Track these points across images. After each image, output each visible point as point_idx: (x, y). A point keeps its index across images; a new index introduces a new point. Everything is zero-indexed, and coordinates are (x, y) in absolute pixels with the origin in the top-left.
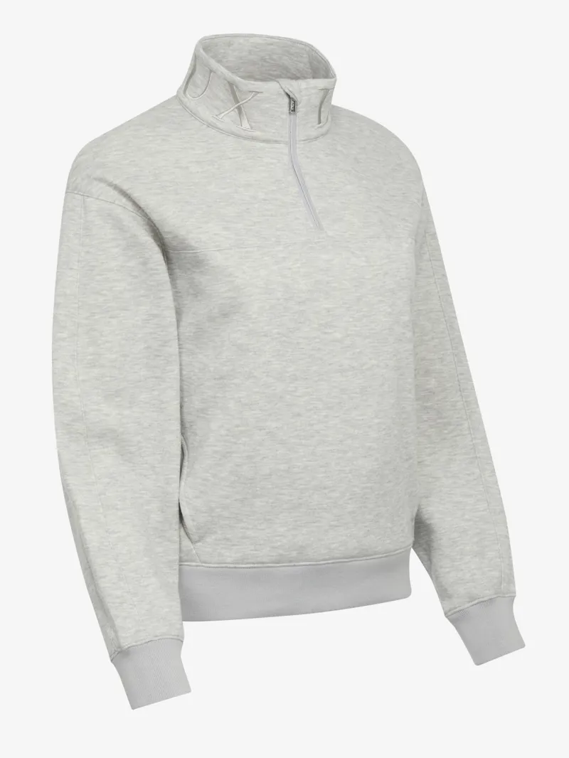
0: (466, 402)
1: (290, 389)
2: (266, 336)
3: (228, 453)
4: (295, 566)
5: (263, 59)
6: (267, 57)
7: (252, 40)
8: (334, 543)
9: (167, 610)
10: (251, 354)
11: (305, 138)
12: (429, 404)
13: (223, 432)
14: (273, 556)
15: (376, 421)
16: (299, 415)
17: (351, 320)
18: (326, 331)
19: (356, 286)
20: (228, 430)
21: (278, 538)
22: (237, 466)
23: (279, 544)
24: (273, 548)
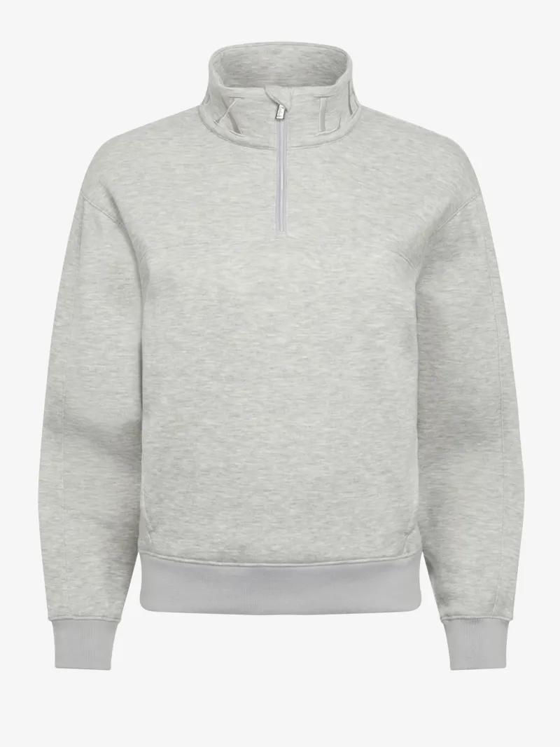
0: (504, 420)
1: (226, 389)
2: (199, 335)
3: (166, 448)
4: (239, 566)
5: (314, 67)
6: (318, 66)
7: (302, 48)
8: (275, 545)
9: (99, 588)
10: (184, 352)
11: (299, 145)
12: (469, 419)
13: (159, 429)
14: (213, 552)
15: (327, 429)
16: (237, 416)
17: (297, 326)
18: (269, 335)
19: (304, 291)
20: (162, 427)
21: (218, 535)
22: (178, 459)
23: (219, 540)
24: (213, 543)
